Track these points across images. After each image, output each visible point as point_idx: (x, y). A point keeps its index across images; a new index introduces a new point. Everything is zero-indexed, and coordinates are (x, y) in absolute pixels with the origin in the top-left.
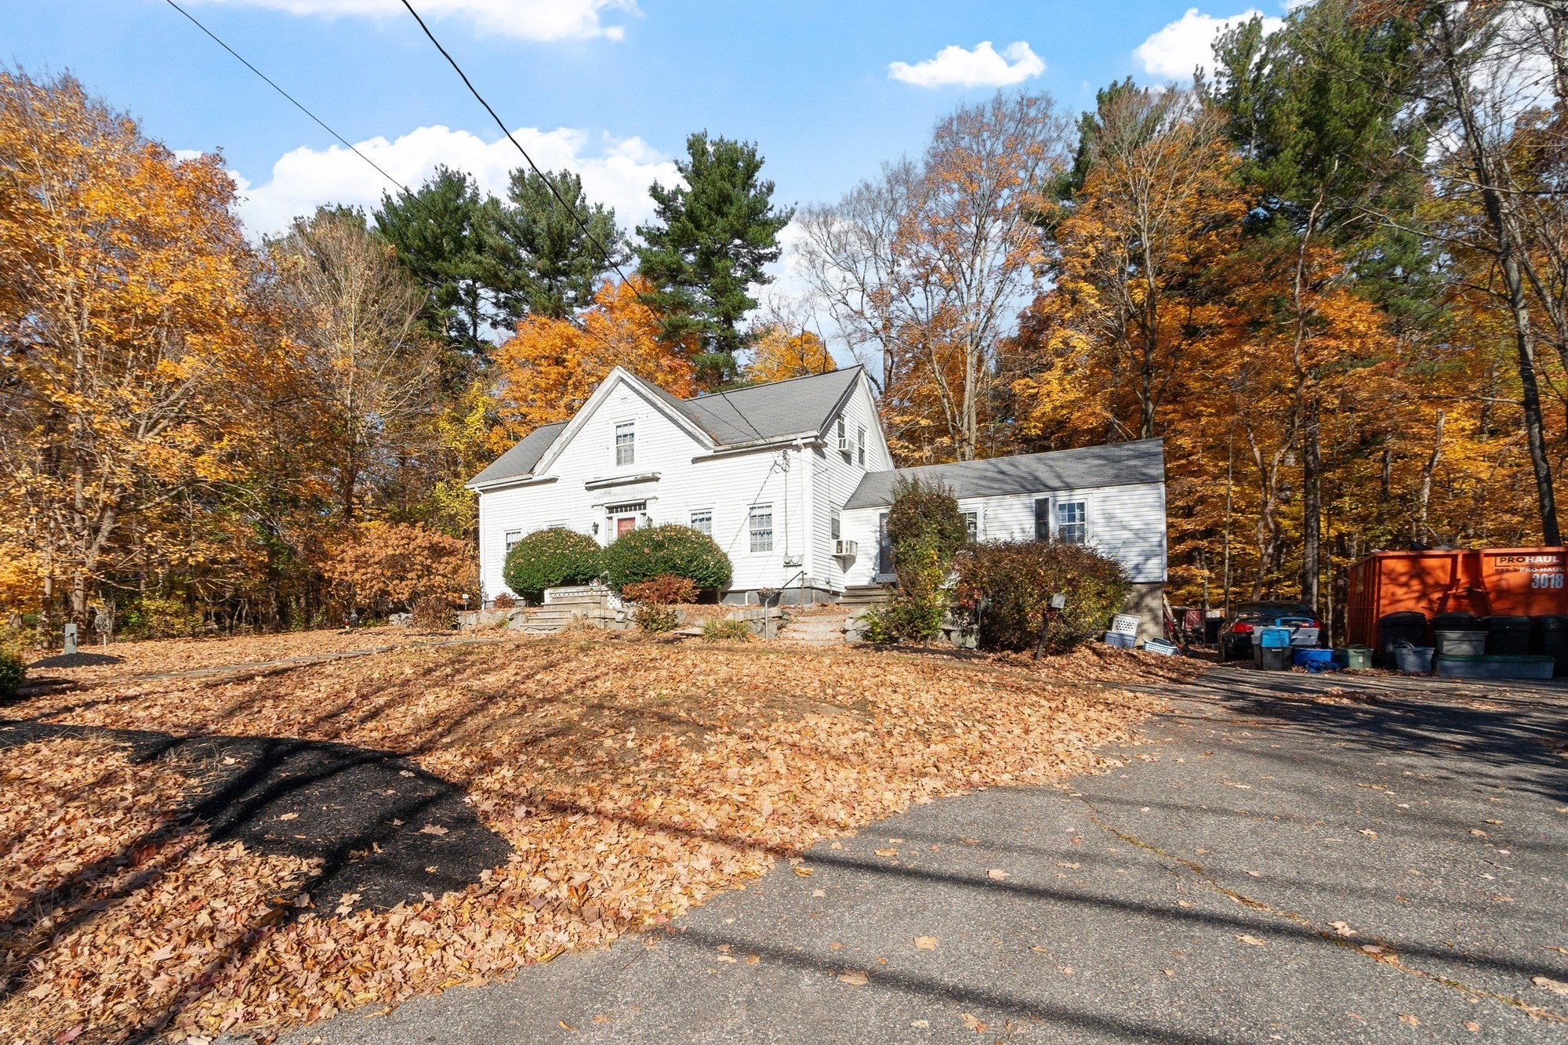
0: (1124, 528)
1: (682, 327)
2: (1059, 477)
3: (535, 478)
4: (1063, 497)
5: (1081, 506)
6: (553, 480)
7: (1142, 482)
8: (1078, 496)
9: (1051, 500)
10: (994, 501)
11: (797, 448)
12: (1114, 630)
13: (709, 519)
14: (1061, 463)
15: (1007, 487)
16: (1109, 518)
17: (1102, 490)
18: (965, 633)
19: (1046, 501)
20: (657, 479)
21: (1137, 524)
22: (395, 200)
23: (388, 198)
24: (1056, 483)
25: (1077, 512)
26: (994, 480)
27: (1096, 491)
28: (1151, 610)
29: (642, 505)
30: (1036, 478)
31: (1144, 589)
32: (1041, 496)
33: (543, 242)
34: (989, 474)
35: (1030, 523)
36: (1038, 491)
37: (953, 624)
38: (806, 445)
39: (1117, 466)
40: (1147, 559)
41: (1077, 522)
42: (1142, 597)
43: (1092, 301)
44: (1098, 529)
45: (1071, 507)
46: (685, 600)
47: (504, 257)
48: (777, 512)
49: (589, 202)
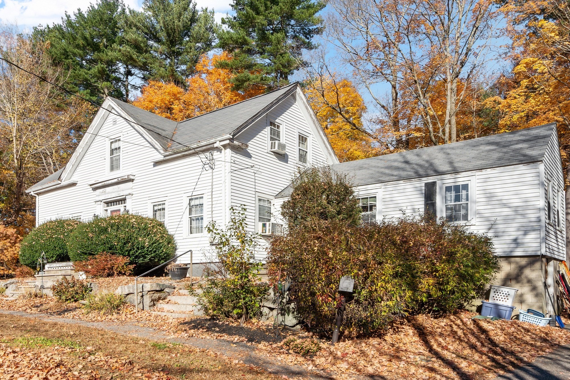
0: (505, 205)
1: (246, 81)
2: (451, 163)
3: (64, 183)
4: (449, 180)
5: (466, 187)
6: (74, 184)
7: (521, 162)
8: (461, 179)
9: (439, 183)
10: (390, 186)
11: (218, 149)
12: (490, 301)
13: (164, 209)
14: (458, 151)
15: (403, 174)
16: (490, 197)
17: (484, 172)
18: (283, 311)
19: (434, 184)
20: (132, 180)
21: (516, 202)
22: (73, 18)
23: (68, 17)
24: (445, 167)
25: (464, 193)
26: (398, 168)
27: (478, 173)
28: (529, 281)
29: (123, 200)
30: (431, 165)
31: (523, 262)
32: (430, 180)
33: (163, 36)
34: (396, 164)
35: (420, 205)
36: (427, 176)
37: (274, 302)
38: (225, 146)
39: (505, 150)
40: (526, 233)
41: (463, 202)
42: (521, 268)
43: (553, 35)
44: (480, 207)
45: (457, 189)
46: (120, 274)
47: (137, 47)
48: (206, 201)
49: (198, 8)
